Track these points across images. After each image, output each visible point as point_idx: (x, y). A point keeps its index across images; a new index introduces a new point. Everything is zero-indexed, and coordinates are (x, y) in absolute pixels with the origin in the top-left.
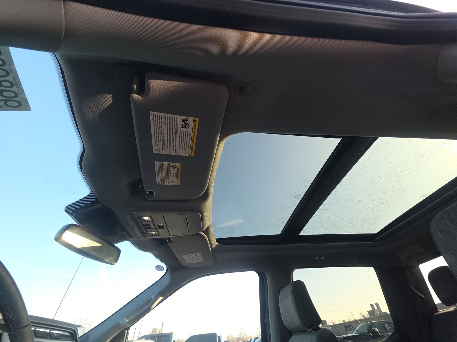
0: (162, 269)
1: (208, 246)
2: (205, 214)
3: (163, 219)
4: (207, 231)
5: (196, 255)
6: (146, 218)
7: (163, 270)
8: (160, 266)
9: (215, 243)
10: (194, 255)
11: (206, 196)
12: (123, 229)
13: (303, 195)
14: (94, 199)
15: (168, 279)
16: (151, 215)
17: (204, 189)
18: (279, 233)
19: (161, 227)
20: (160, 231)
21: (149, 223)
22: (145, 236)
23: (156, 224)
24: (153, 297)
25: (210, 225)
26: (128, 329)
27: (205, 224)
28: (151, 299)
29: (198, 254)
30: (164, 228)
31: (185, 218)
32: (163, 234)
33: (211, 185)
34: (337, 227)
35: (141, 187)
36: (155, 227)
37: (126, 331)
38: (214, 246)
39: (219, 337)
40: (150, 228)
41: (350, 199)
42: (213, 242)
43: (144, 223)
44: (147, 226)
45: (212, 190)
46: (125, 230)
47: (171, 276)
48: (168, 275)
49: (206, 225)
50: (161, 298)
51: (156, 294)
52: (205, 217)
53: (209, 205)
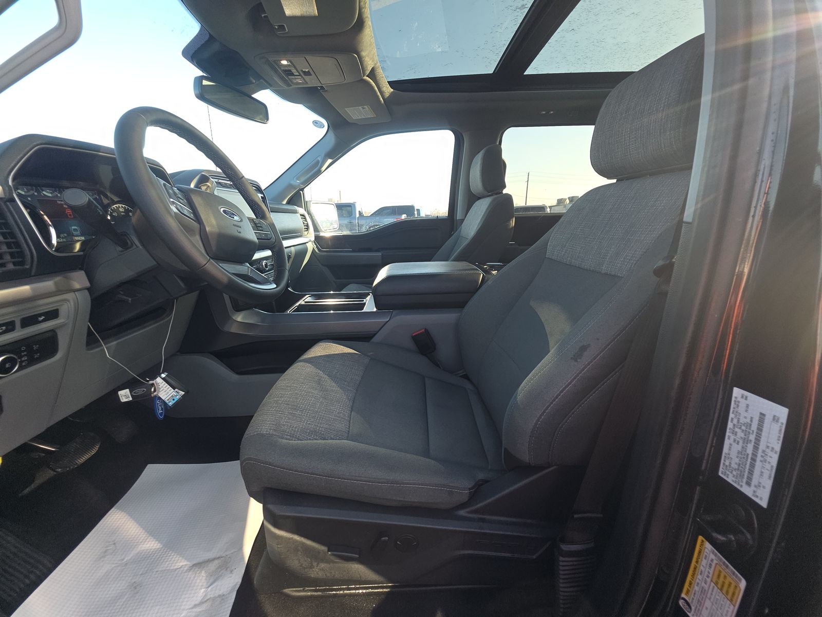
0: (322, 126)
1: (378, 96)
2: (363, 54)
3: (307, 63)
4: (372, 74)
5: (363, 108)
6: (284, 62)
7: (324, 126)
8: (318, 121)
9: (388, 90)
10: (360, 107)
11: (360, 24)
12: (259, 77)
13: (529, 5)
14: (208, 36)
15: (332, 139)
16: (290, 59)
17: (355, 18)
18: (491, 72)
19: (307, 74)
20: (307, 78)
21: (290, 68)
22: (289, 85)
23: (298, 69)
24: (319, 159)
25: (376, 64)
26: (302, 190)
27: (367, 67)
28: (318, 162)
29: (365, 107)
30: (311, 75)
31: (337, 62)
32: (312, 82)
33: (364, 6)
34: (591, 61)
35: (264, 16)
36: (299, 73)
37: (301, 192)
38: (387, 95)
39: (418, 210)
40: (292, 74)
41: (618, 11)
42: (384, 89)
43: (282, 68)
44: (289, 73)
45: (367, 13)
46: (262, 78)
47: (336, 135)
48: (331, 134)
49: (368, 69)
50: (330, 161)
51: (323, 155)
52: (363, 59)
53: (369, 36)
